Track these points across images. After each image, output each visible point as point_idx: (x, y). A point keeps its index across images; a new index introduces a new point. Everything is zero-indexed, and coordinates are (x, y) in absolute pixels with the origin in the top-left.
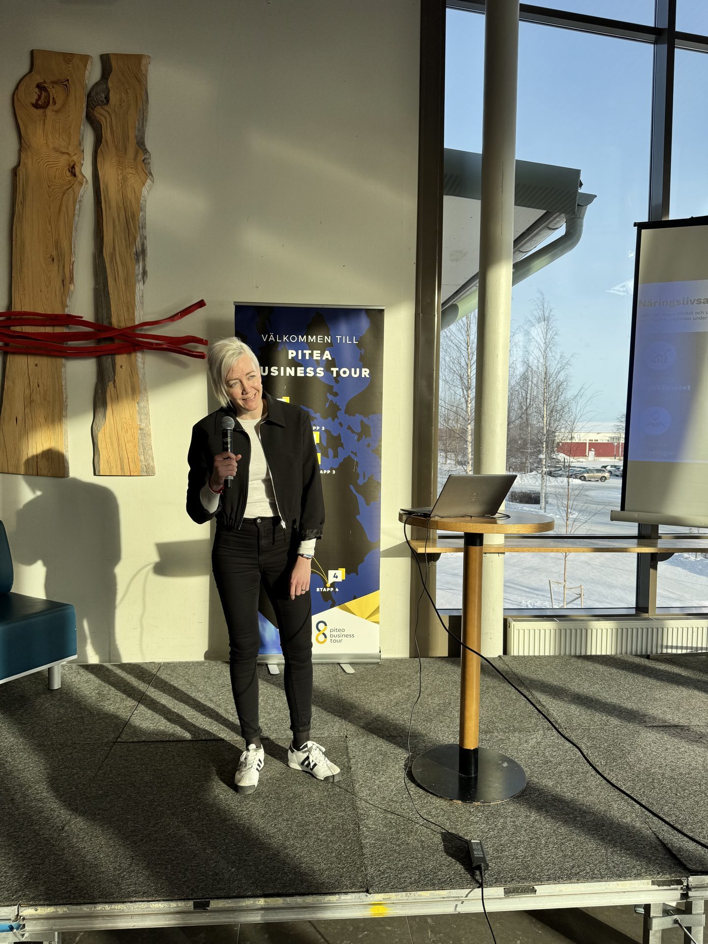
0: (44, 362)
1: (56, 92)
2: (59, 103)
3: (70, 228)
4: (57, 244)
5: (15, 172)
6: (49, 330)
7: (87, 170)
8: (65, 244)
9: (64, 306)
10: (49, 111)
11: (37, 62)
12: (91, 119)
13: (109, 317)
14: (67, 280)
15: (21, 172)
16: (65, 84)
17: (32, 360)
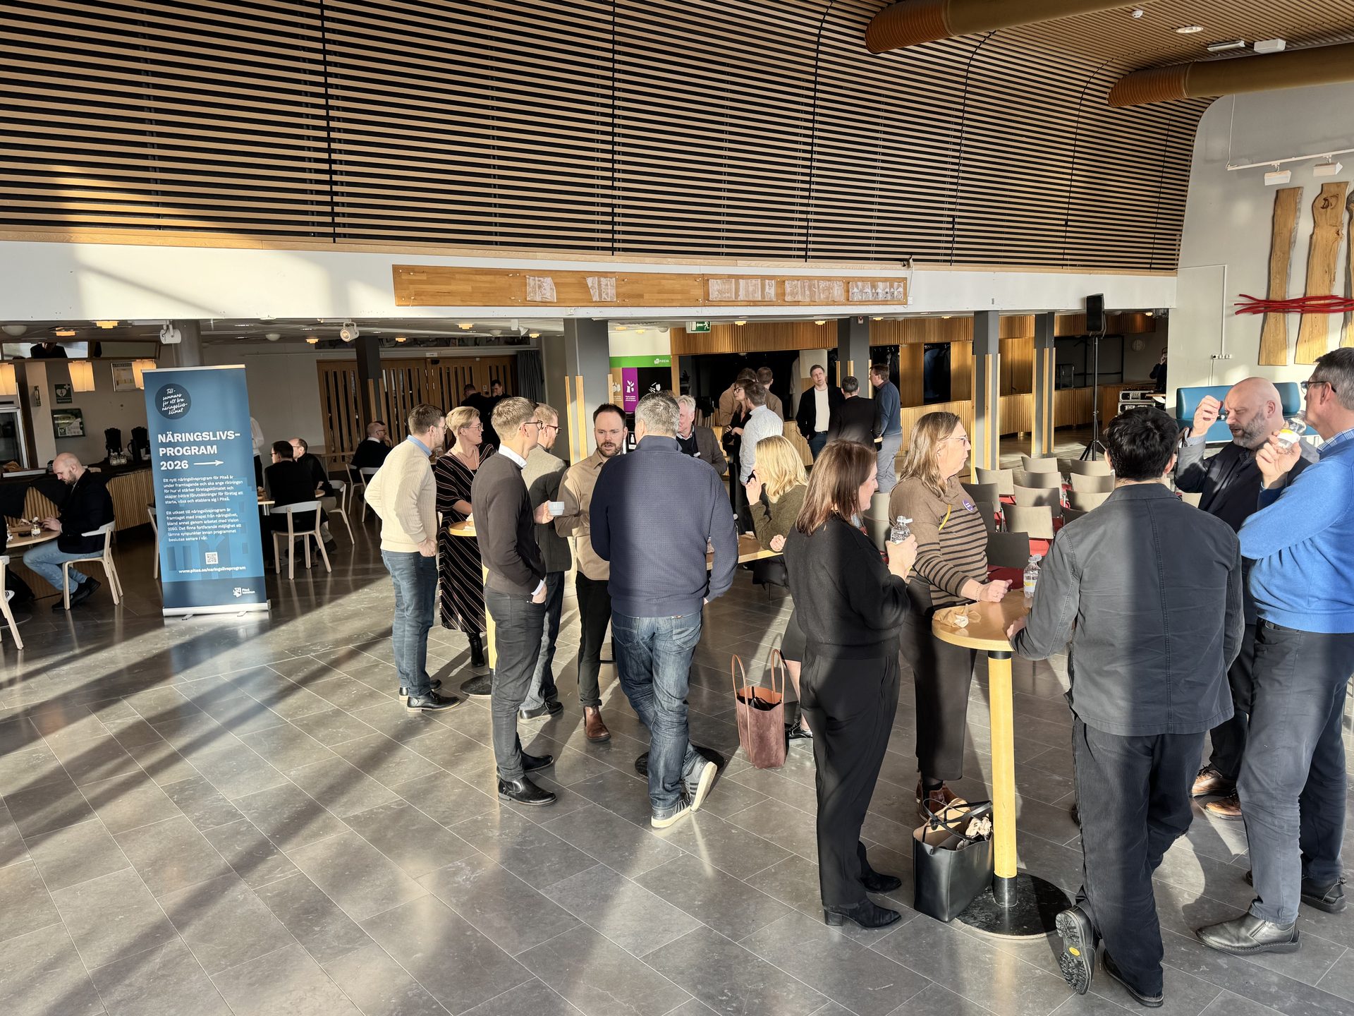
0: (1319, 316)
1: (1333, 201)
2: (1333, 205)
3: (1335, 258)
4: (1329, 265)
5: (1311, 237)
6: (1322, 302)
7: (1345, 232)
8: (1332, 266)
9: (1330, 291)
10: (1329, 209)
11: (1325, 188)
12: (1347, 208)
13: (1351, 294)
14: (1332, 280)
15: (1314, 237)
16: (1336, 196)
17: (1314, 315)
